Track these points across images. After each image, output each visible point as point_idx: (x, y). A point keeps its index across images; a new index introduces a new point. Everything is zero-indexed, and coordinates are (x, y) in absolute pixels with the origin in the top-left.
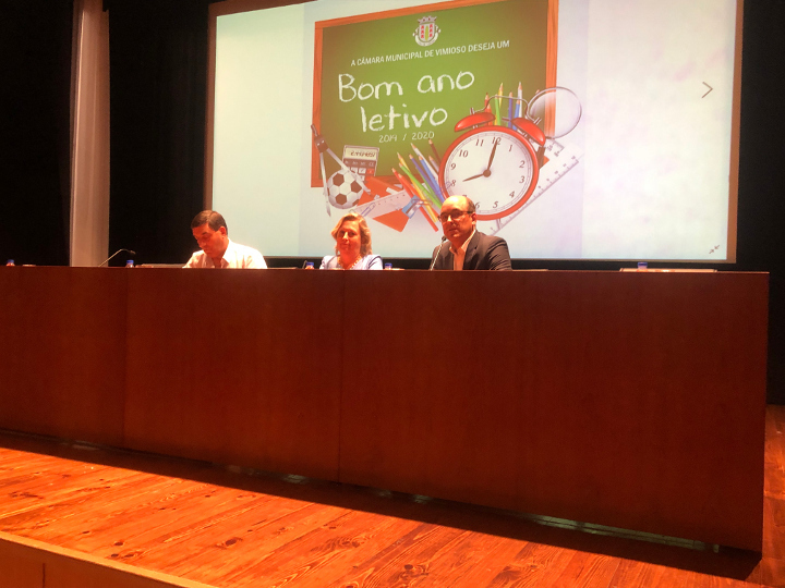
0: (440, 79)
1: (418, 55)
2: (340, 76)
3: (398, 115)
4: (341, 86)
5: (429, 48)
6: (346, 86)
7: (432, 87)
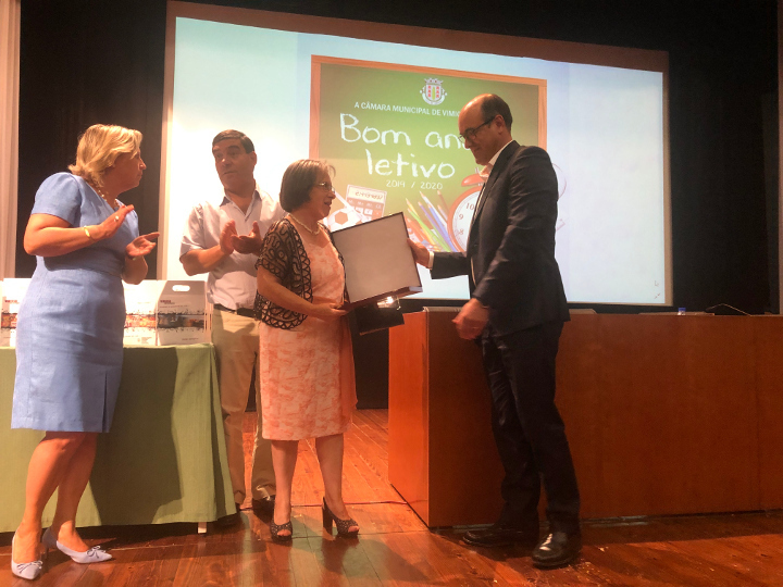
1: (425, 111)
2: (342, 116)
3: (406, 164)
4: (343, 126)
5: (436, 107)
6: (349, 127)
7: (440, 143)
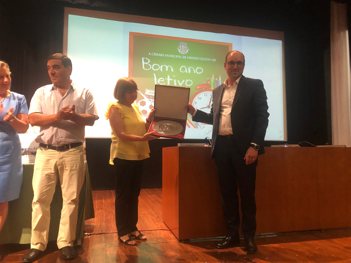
0: (189, 68)
1: (180, 57)
2: (143, 58)
3: (171, 80)
4: (143, 63)
5: (184, 55)
6: (146, 63)
7: (186, 71)
